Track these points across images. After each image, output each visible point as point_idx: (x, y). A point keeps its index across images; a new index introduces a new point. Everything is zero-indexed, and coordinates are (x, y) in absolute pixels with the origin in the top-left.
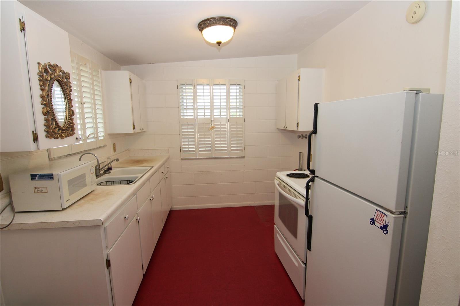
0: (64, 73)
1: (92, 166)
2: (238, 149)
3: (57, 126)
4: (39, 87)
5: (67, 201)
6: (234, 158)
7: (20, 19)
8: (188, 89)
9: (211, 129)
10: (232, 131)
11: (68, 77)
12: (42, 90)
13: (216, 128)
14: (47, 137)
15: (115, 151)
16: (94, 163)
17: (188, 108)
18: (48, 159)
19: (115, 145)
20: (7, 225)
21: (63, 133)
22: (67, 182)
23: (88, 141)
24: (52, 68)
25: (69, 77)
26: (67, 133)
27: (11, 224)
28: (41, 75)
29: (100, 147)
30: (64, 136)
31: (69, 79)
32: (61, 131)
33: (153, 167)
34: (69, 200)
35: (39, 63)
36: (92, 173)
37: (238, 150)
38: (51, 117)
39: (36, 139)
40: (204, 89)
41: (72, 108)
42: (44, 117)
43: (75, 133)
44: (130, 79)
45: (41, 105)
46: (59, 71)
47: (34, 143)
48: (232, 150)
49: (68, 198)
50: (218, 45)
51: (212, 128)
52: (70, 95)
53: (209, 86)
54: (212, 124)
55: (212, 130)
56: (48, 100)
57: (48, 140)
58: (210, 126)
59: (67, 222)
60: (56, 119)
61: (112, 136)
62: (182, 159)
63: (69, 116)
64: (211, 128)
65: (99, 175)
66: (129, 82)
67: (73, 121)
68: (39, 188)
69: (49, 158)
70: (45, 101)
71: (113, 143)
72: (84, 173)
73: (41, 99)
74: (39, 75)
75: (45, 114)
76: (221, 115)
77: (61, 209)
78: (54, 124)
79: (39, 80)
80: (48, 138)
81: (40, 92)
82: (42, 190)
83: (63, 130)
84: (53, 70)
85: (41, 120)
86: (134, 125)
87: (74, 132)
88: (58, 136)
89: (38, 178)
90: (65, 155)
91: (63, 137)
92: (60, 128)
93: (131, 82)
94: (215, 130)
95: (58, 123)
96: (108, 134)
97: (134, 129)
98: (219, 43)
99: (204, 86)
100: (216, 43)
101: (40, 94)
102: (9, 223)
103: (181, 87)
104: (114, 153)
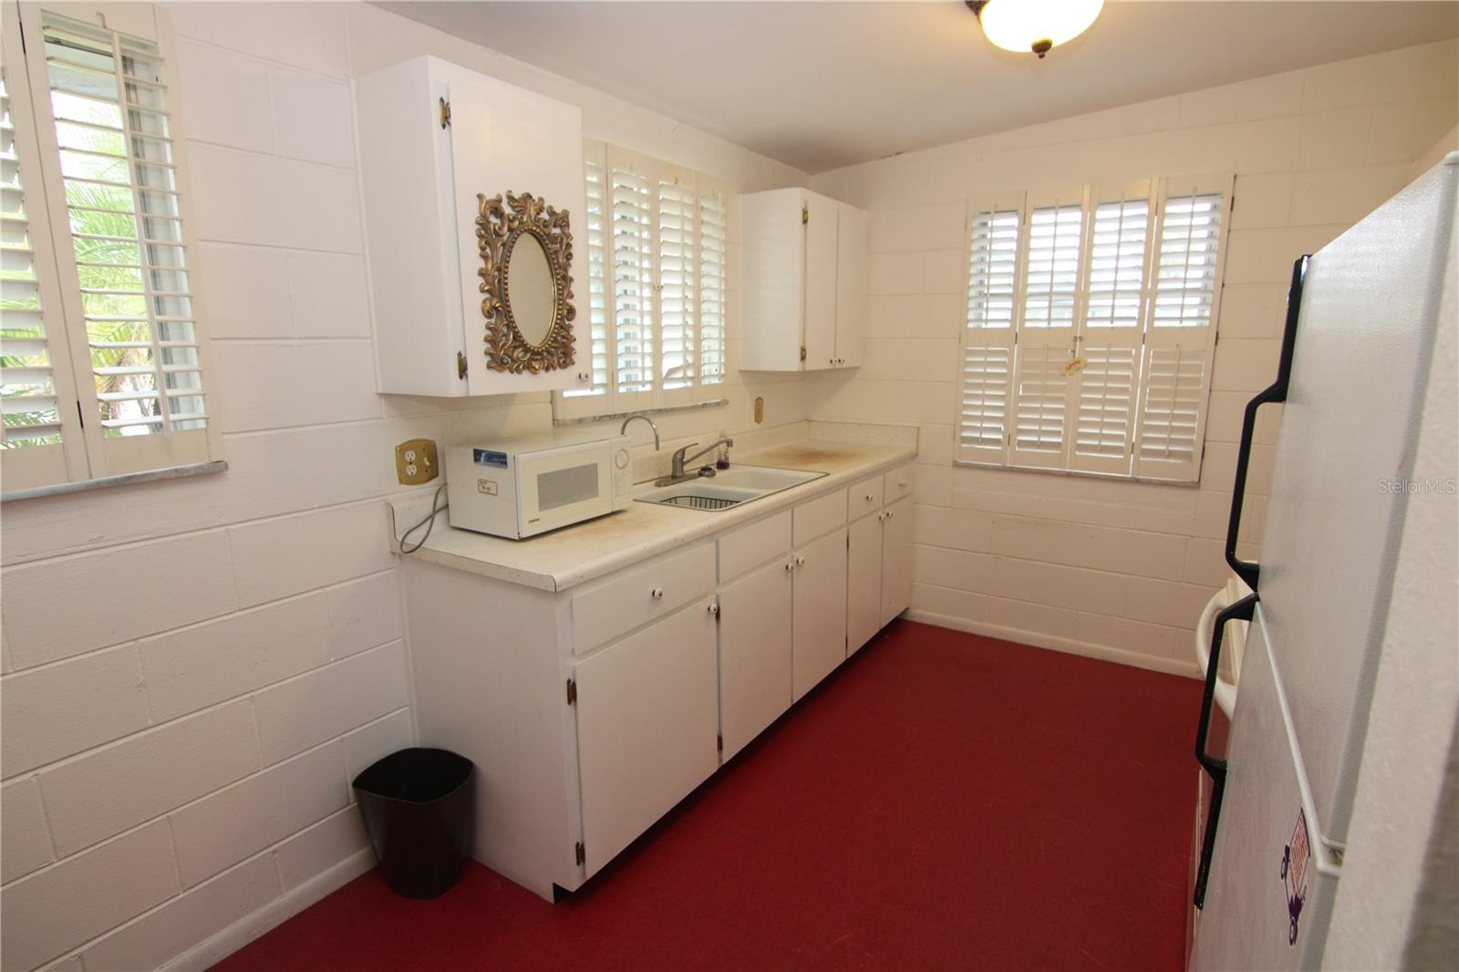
0: (552, 213)
1: (623, 450)
2: (1170, 451)
3: (517, 344)
4: (479, 251)
5: (533, 521)
6: (1149, 483)
7: (442, 100)
8: (1004, 228)
9: (1069, 368)
10: (1154, 380)
11: (562, 220)
12: (485, 257)
13: (1087, 366)
14: (489, 367)
15: (761, 420)
16: (629, 442)
17: (991, 294)
18: (551, 421)
19: (762, 404)
20: (414, 547)
21: (537, 360)
22: (536, 478)
23: (667, 386)
24: (516, 204)
25: (564, 223)
26: (548, 360)
27: (420, 549)
28: (483, 224)
29: (705, 406)
30: (537, 367)
31: (566, 228)
32: (529, 355)
33: (827, 474)
34: (538, 520)
35: (480, 197)
36: (620, 465)
37: (1170, 454)
38: (503, 321)
39: (463, 371)
40: (1056, 224)
41: (569, 301)
42: (487, 321)
43: (574, 363)
44: (805, 212)
45: (482, 295)
46: (535, 210)
47: (458, 379)
48: (1146, 453)
49: (533, 517)
50: (1037, 55)
51: (1074, 365)
52: (566, 267)
53: (1081, 210)
54: (1074, 352)
55: (1071, 372)
56: (496, 281)
57: (494, 375)
58: (1068, 359)
59: (500, 566)
60: (516, 327)
61: (752, 376)
62: (956, 465)
63: (557, 319)
64: (1070, 366)
65: (679, 477)
66: (800, 220)
67: (568, 333)
68: (486, 482)
69: (554, 420)
70: (490, 284)
71: (756, 398)
72: (593, 462)
73: (481, 280)
74: (479, 224)
75: (488, 315)
76: (1112, 319)
77: (517, 538)
78: (511, 337)
79: (478, 236)
80: (492, 370)
81: (481, 264)
82: (489, 489)
83: (534, 353)
84: (518, 209)
85: (478, 327)
86: (803, 350)
87: (571, 360)
88: (521, 367)
89: (484, 461)
90: (595, 417)
91: (536, 370)
92: (527, 350)
93: (805, 222)
94: (1085, 372)
95: (521, 337)
96: (741, 372)
97: (803, 358)
98: (1042, 48)
99: (1056, 214)
100: (1030, 50)
101: (478, 268)
102: (417, 544)
103: (980, 224)
104: (755, 424)
